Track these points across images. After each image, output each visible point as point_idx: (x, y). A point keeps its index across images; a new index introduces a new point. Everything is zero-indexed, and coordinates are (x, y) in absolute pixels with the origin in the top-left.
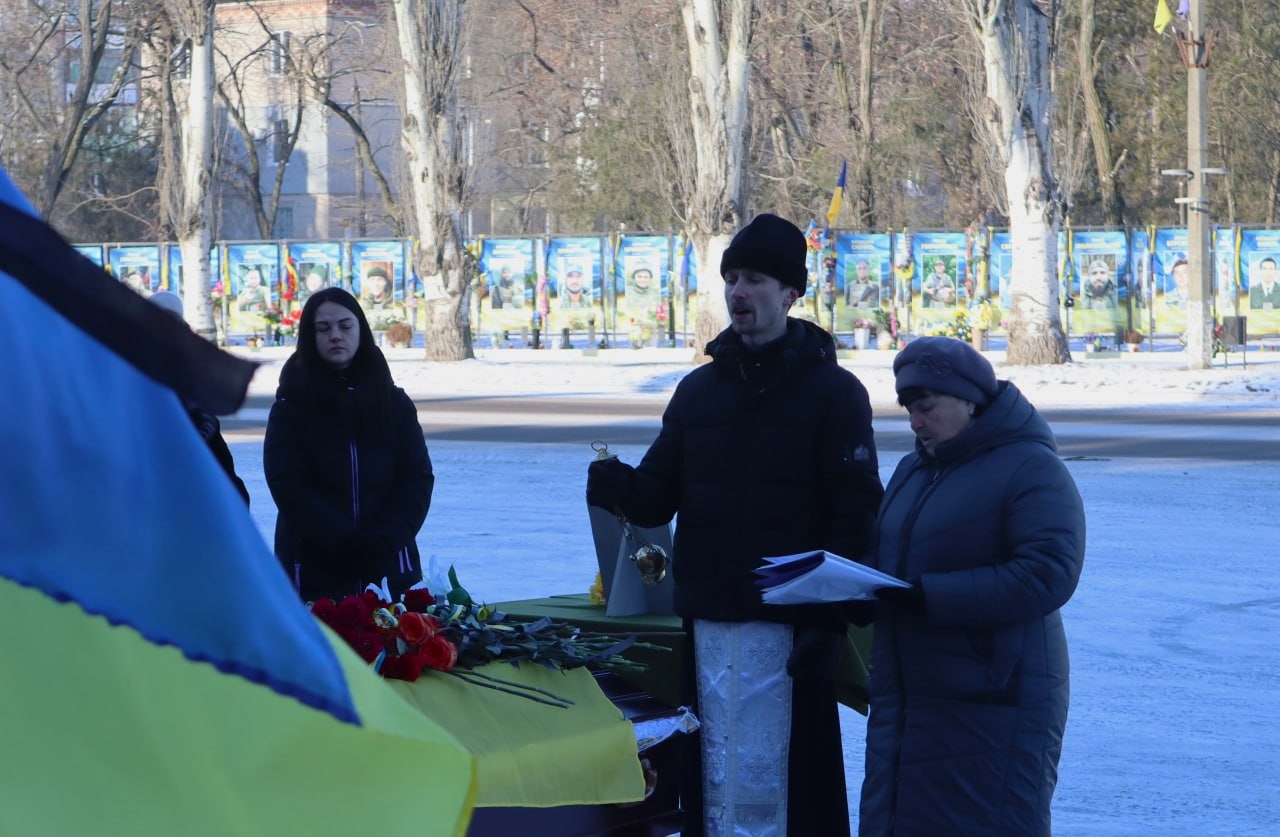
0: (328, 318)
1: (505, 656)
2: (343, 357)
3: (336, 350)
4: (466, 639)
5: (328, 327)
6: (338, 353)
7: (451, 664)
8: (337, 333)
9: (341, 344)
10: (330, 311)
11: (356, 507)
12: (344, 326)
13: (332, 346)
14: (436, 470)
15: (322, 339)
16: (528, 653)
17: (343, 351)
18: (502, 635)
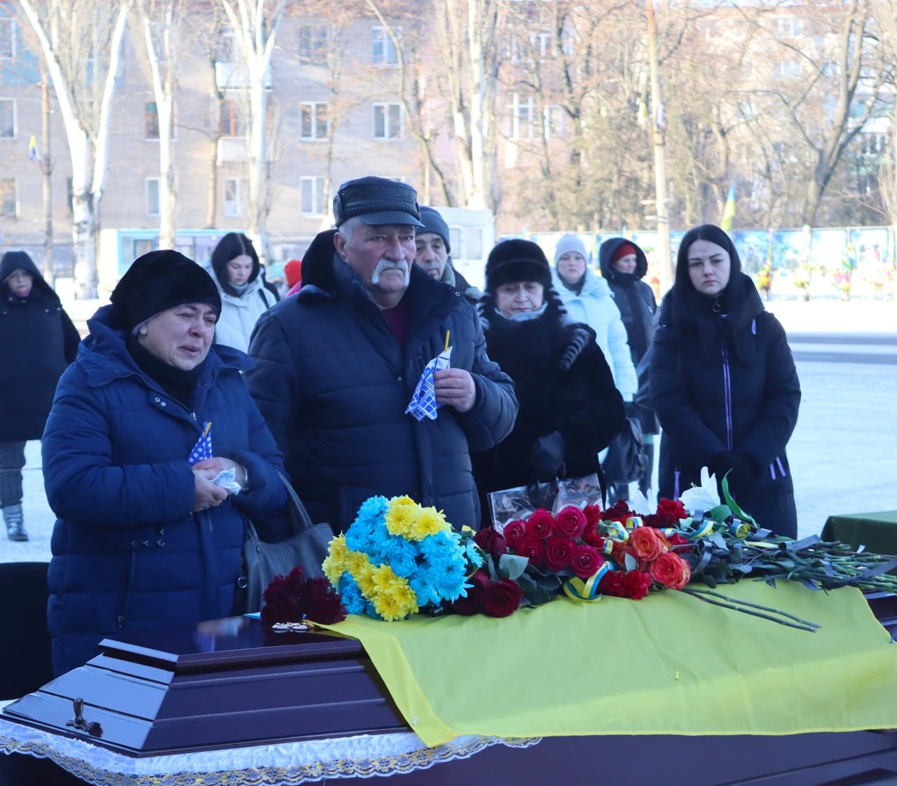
0: (699, 255)
1: (756, 574)
2: (715, 289)
3: (709, 283)
4: (707, 557)
5: (699, 263)
6: (711, 285)
7: (682, 583)
8: (709, 268)
9: (713, 278)
10: (702, 248)
11: (729, 421)
12: (715, 261)
13: (704, 279)
14: (803, 388)
15: (695, 274)
16: (785, 571)
17: (714, 283)
18: (760, 552)
